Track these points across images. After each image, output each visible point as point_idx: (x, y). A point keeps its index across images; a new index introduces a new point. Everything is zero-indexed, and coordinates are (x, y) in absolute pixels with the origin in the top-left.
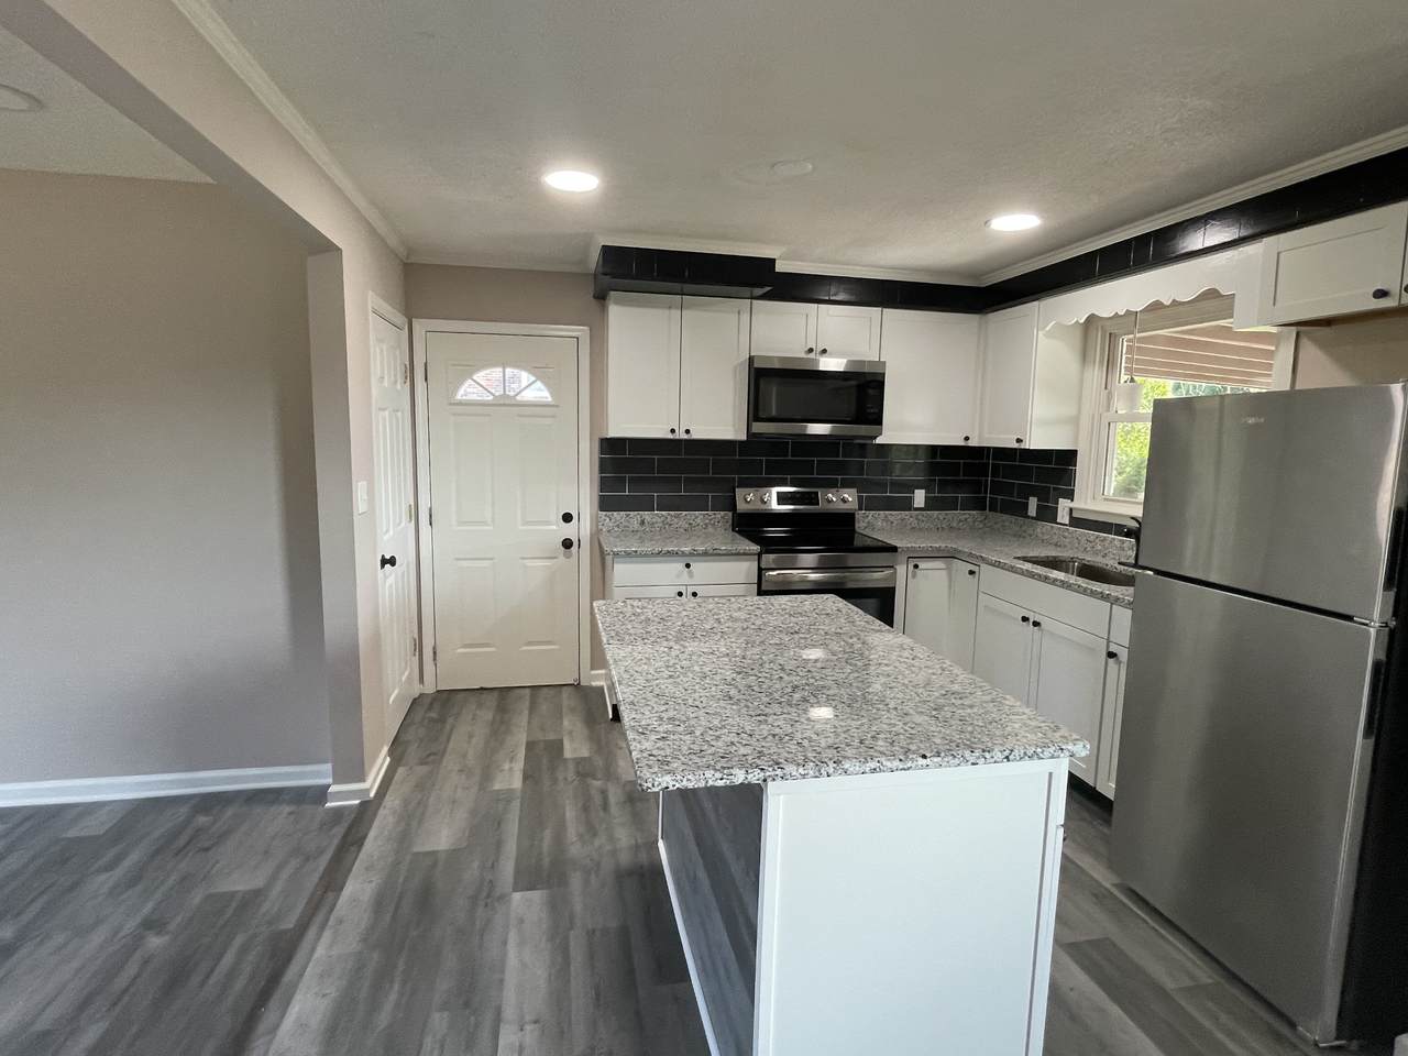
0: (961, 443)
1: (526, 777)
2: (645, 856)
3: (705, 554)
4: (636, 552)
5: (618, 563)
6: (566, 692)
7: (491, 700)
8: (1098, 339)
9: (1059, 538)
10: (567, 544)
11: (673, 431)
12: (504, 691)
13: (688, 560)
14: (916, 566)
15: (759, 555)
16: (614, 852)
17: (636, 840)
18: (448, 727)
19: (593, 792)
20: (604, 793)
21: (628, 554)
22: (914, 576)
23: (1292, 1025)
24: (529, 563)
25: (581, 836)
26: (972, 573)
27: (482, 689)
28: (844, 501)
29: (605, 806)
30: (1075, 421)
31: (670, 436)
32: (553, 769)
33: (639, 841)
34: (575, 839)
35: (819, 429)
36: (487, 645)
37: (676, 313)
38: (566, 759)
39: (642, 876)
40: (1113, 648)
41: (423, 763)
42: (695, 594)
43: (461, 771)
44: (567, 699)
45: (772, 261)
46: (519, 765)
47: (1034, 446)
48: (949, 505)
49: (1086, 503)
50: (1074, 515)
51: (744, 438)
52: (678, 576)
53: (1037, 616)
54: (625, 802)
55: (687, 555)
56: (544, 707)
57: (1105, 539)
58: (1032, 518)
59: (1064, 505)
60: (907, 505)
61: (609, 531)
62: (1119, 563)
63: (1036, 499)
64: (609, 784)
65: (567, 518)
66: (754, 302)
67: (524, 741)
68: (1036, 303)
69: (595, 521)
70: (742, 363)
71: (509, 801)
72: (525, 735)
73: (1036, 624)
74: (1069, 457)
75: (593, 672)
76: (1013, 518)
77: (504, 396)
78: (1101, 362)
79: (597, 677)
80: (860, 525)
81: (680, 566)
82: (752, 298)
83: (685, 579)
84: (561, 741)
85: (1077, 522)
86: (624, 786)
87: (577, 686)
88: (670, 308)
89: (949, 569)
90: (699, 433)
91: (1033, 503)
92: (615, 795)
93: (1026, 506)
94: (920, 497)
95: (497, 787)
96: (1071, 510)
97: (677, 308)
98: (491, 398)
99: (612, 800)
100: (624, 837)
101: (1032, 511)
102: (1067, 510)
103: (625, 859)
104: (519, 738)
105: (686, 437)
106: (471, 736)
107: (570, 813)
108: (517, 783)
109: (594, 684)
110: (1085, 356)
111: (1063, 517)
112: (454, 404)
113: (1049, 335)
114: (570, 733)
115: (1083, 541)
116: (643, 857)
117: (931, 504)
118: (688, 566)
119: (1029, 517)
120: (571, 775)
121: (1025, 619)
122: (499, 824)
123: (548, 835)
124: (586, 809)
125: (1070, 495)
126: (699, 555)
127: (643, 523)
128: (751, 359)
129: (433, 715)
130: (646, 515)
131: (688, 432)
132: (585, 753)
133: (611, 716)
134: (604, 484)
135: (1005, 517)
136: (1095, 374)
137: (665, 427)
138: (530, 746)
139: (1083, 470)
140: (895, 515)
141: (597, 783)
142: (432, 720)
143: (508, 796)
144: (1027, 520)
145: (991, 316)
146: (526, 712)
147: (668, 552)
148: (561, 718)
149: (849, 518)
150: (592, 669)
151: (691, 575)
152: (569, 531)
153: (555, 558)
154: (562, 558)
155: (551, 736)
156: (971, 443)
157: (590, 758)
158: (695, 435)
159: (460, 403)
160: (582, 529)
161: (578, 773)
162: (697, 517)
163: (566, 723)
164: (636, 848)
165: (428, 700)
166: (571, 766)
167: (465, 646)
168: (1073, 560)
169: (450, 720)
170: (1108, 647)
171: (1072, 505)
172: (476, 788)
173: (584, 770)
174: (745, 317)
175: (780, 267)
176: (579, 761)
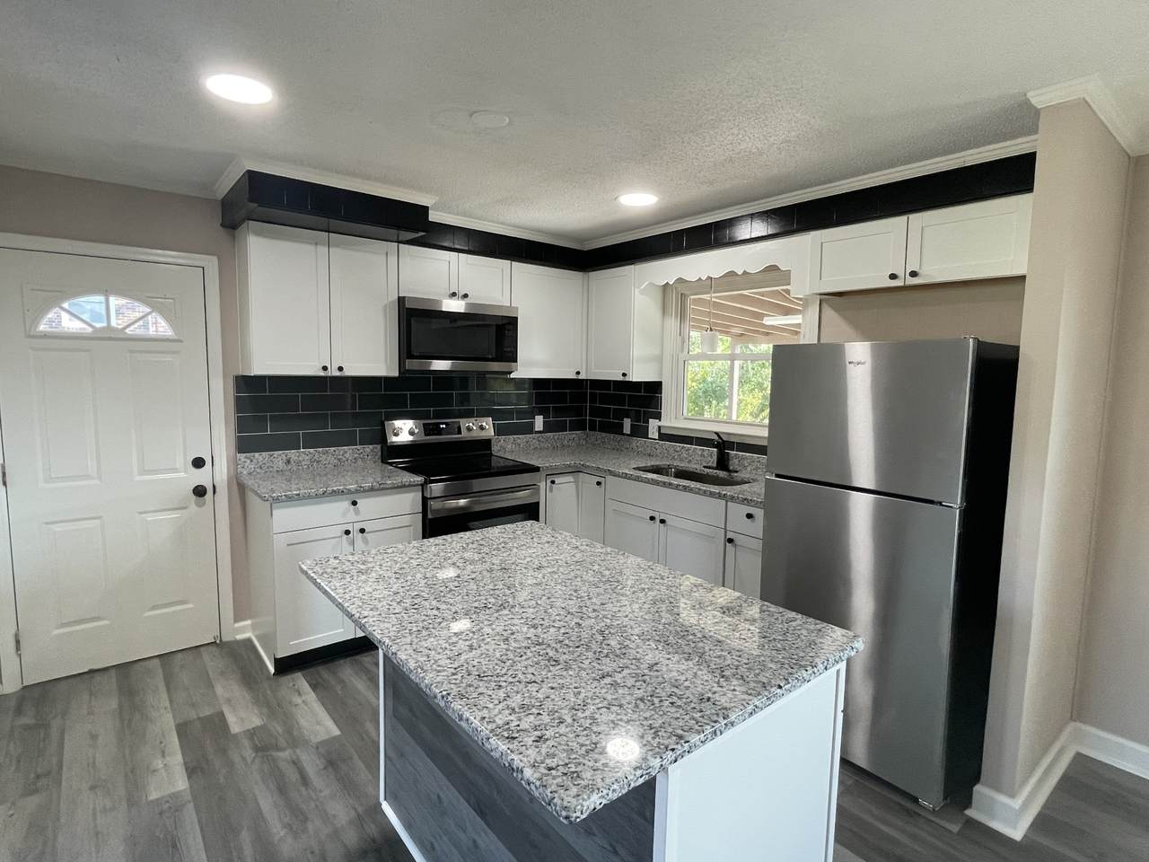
0: (572, 376)
1: (191, 771)
2: (373, 826)
3: (372, 489)
4: (298, 495)
5: (277, 508)
6: (206, 655)
7: (111, 681)
8: (673, 299)
9: (651, 449)
10: (200, 492)
11: (325, 368)
12: (124, 669)
13: (354, 497)
14: (553, 482)
15: (423, 486)
16: (336, 834)
17: (356, 810)
18: (54, 732)
19: (283, 765)
20: (296, 763)
21: (290, 498)
22: (551, 490)
23: (915, 800)
24: (150, 518)
25: (289, 827)
26: (599, 483)
27: (91, 671)
28: (482, 428)
29: (305, 780)
30: (659, 360)
31: (322, 373)
32: (223, 751)
33: (360, 810)
34: (282, 833)
35: (441, 365)
36: (98, 619)
37: (323, 250)
38: (235, 736)
39: (378, 851)
40: (730, 535)
41: (30, 790)
42: (362, 531)
43: (93, 788)
44: (212, 662)
45: (426, 209)
46: (177, 759)
47: (634, 379)
48: (560, 427)
49: (670, 421)
50: (662, 431)
51: (396, 374)
52: (344, 514)
53: (662, 514)
54: (325, 768)
55: (352, 493)
56: (184, 677)
57: (688, 449)
58: (628, 435)
59: (653, 424)
60: (529, 429)
61: (250, 474)
62: (704, 467)
63: (629, 420)
64: (298, 751)
65: (199, 463)
66: (401, 245)
67: (172, 724)
68: (632, 266)
69: (234, 463)
70: (392, 302)
71: (178, 809)
72: (170, 716)
73: (662, 521)
74: (655, 387)
75: (237, 625)
76: (612, 436)
77: (109, 328)
78: (676, 316)
79: (243, 630)
80: (495, 449)
81: (346, 504)
82: (399, 242)
83: (351, 516)
84: (221, 715)
85: (664, 437)
86: (317, 748)
87: (218, 645)
88: (316, 244)
89: (576, 482)
90: (353, 370)
91: (627, 423)
92: (312, 764)
93: (621, 426)
94: (539, 422)
95: (154, 796)
96: (659, 427)
97: (323, 245)
98: (90, 330)
99: (311, 771)
100: (341, 811)
101: (627, 428)
102: (656, 428)
103: (351, 838)
104: (164, 722)
105: (338, 374)
106: (94, 737)
107: (266, 802)
108: (181, 783)
109: (239, 637)
110: (664, 310)
111: (653, 433)
112: (34, 337)
113: (642, 292)
114: (229, 701)
115: (671, 451)
116: (372, 830)
117: (548, 427)
118: (354, 503)
119: (624, 434)
120: (249, 753)
121: (652, 518)
122: (174, 846)
123: (246, 837)
124: (282, 790)
125: (658, 417)
126: (365, 491)
127: (289, 462)
128: (401, 300)
129: (27, 720)
130: (292, 454)
131: (340, 369)
132: (256, 721)
133: (272, 670)
134: (241, 425)
135: (604, 434)
136: (672, 323)
137: (318, 364)
138: (182, 729)
139: (667, 396)
140: (522, 438)
141: (286, 754)
142: (27, 728)
143: (172, 806)
144: (623, 437)
145: (591, 273)
146: (163, 689)
147: (334, 491)
148: (210, 686)
149: (486, 443)
150: (236, 621)
151: (357, 513)
152: (202, 477)
153: (185, 508)
154: (193, 507)
155: (207, 712)
156: (581, 377)
157: (265, 725)
158: (348, 372)
159: (45, 336)
160: (219, 473)
161: (257, 749)
162: (346, 452)
163: (219, 690)
164: (359, 820)
165: (13, 703)
166: (246, 742)
167: (63, 625)
168: (669, 467)
169: (55, 724)
170: (726, 535)
171: (660, 424)
172: (124, 804)
173: (263, 744)
174: (393, 259)
175: (434, 216)
176: (251, 734)
